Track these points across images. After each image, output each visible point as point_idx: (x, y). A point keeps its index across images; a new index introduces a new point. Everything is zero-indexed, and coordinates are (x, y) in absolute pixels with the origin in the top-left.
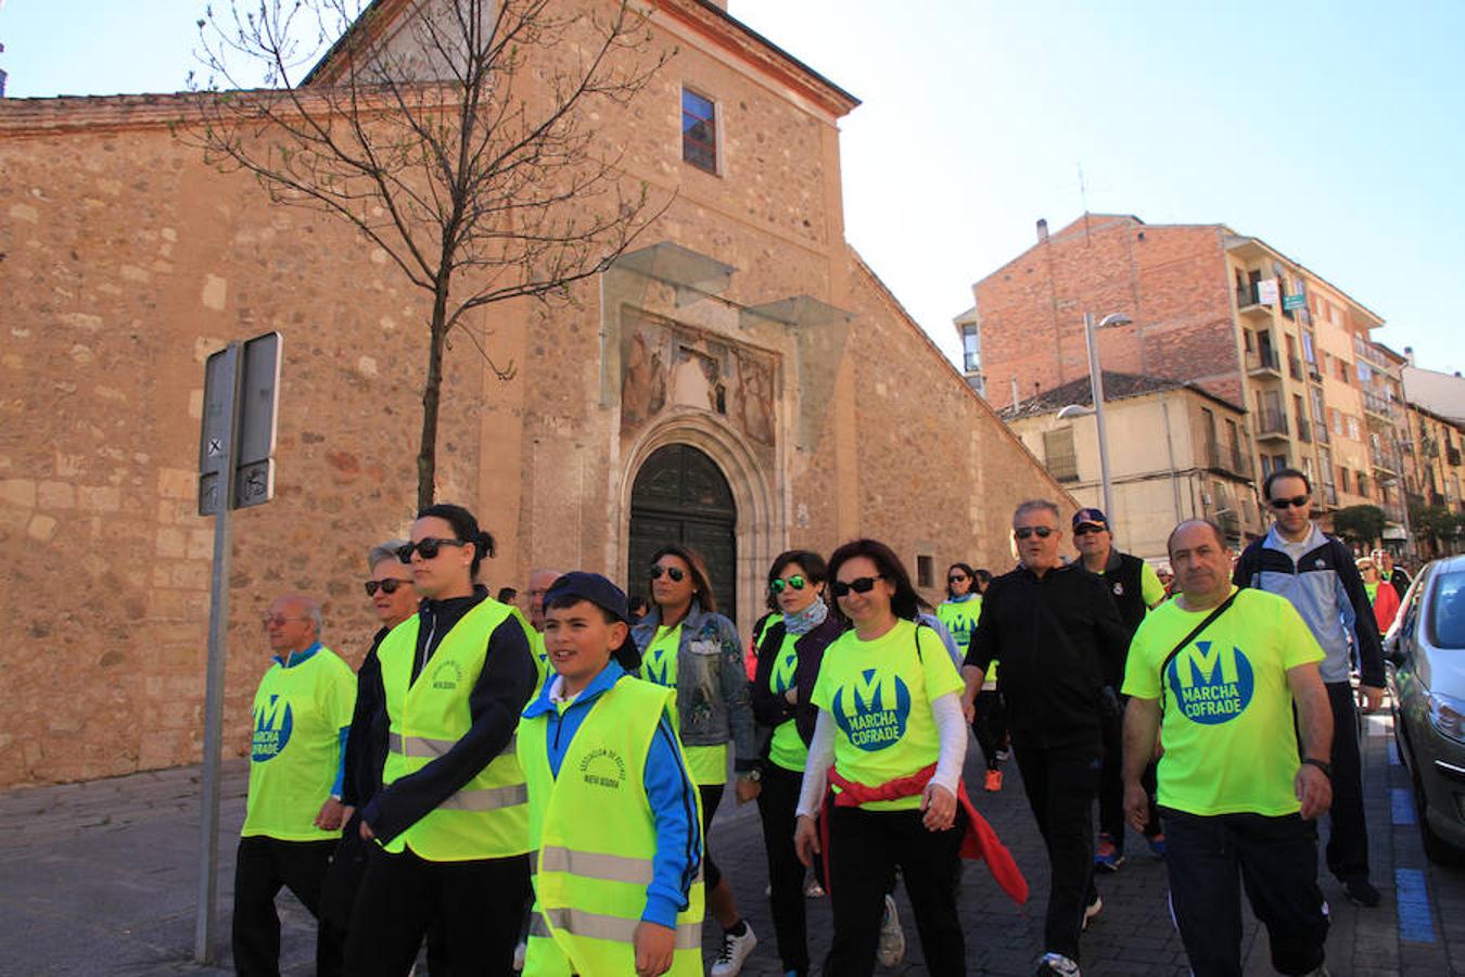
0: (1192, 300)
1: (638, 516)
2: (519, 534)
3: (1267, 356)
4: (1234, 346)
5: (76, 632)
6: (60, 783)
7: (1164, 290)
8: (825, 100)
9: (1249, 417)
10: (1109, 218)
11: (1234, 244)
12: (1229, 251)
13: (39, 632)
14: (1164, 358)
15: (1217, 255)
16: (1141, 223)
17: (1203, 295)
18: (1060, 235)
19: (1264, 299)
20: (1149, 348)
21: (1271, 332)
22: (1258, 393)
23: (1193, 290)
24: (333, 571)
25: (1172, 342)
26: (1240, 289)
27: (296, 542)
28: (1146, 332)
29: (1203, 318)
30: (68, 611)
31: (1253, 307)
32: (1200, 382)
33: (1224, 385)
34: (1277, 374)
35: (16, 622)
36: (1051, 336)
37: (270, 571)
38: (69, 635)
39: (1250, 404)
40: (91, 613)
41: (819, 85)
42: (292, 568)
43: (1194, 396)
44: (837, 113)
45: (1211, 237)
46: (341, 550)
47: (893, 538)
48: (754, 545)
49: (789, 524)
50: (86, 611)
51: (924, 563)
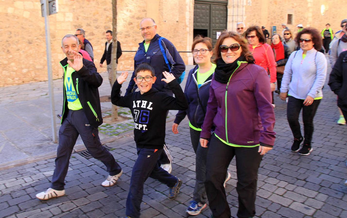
1: (197, 3)
2: (159, 10)
5: (39, 43)
6: (41, 81)
13: (30, 43)
24: (105, 23)
27: (94, 15)
30: (36, 37)
35: (24, 40)
37: (88, 24)
38: (37, 43)
40: (42, 37)
42: (94, 23)
46: (107, 17)
47: (279, 8)
48: (233, 11)
49: (245, 4)
50: (40, 36)
51: (290, 16)
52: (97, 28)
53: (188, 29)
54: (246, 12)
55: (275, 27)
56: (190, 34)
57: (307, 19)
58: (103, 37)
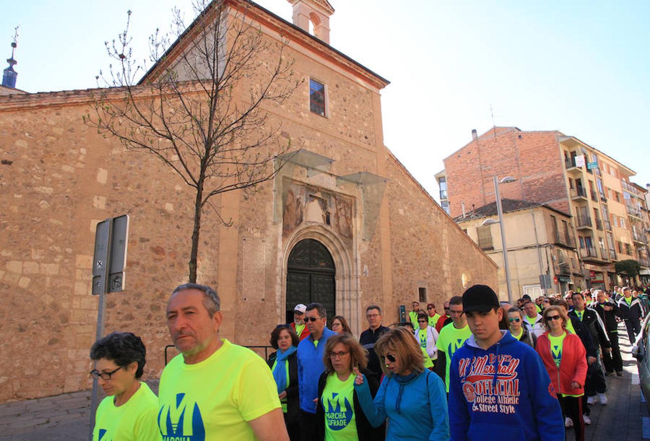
0: (545, 165)
1: (291, 272)
2: (236, 282)
3: (580, 191)
4: (564, 186)
5: (38, 330)
6: (29, 399)
7: (532, 161)
8: (373, 82)
9: (573, 219)
10: (506, 128)
11: (563, 140)
12: (561, 143)
13: (22, 330)
14: (532, 193)
15: (555, 145)
16: (520, 130)
17: (549, 163)
18: (482, 136)
19: (578, 164)
20: (525, 188)
21: (582, 180)
22: (576, 208)
23: (545, 161)
24: (153, 300)
25: (535, 185)
26: (567, 160)
27: (137, 287)
28: (524, 180)
29: (549, 174)
30: (35, 320)
31: (573, 168)
32: (550, 203)
33: (560, 204)
34: (585, 198)
35: (12, 325)
36: (480, 182)
37: (124, 300)
38: (35, 331)
39: (573, 212)
40: (45, 321)
41: (371, 75)
42: (135, 299)
43: (546, 210)
44: (379, 88)
45: (553, 136)
46: (157, 290)
47: (407, 280)
48: (344, 284)
49: (359, 274)
50: (43, 319)
51: (422, 291)
52: (138, 307)
53: (278, 311)
54: (361, 286)
55: (404, 306)
56: (281, 318)
57: (445, 294)
58: (146, 323)
